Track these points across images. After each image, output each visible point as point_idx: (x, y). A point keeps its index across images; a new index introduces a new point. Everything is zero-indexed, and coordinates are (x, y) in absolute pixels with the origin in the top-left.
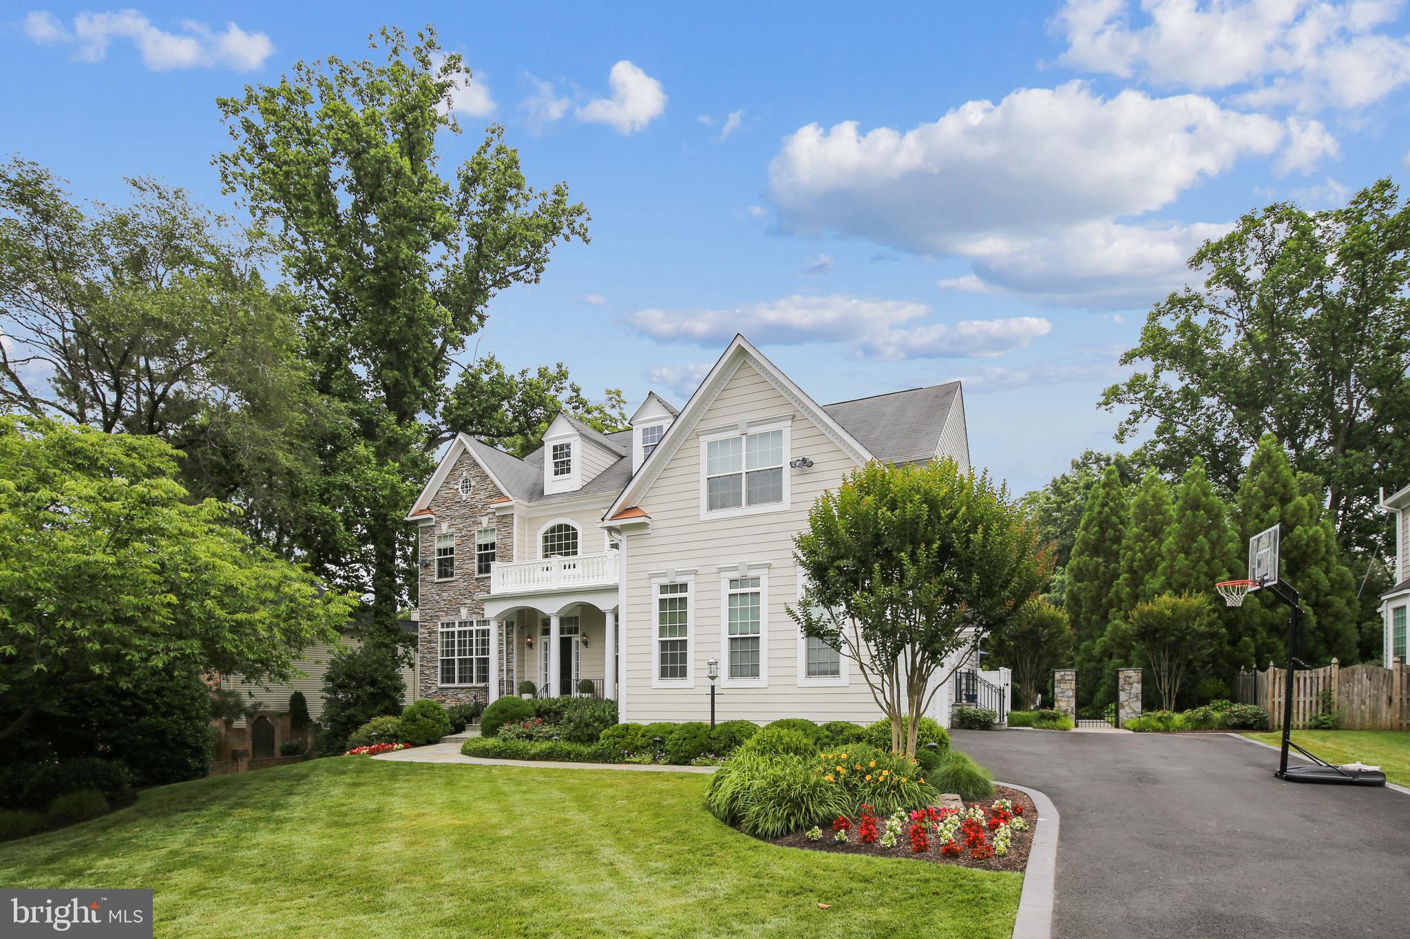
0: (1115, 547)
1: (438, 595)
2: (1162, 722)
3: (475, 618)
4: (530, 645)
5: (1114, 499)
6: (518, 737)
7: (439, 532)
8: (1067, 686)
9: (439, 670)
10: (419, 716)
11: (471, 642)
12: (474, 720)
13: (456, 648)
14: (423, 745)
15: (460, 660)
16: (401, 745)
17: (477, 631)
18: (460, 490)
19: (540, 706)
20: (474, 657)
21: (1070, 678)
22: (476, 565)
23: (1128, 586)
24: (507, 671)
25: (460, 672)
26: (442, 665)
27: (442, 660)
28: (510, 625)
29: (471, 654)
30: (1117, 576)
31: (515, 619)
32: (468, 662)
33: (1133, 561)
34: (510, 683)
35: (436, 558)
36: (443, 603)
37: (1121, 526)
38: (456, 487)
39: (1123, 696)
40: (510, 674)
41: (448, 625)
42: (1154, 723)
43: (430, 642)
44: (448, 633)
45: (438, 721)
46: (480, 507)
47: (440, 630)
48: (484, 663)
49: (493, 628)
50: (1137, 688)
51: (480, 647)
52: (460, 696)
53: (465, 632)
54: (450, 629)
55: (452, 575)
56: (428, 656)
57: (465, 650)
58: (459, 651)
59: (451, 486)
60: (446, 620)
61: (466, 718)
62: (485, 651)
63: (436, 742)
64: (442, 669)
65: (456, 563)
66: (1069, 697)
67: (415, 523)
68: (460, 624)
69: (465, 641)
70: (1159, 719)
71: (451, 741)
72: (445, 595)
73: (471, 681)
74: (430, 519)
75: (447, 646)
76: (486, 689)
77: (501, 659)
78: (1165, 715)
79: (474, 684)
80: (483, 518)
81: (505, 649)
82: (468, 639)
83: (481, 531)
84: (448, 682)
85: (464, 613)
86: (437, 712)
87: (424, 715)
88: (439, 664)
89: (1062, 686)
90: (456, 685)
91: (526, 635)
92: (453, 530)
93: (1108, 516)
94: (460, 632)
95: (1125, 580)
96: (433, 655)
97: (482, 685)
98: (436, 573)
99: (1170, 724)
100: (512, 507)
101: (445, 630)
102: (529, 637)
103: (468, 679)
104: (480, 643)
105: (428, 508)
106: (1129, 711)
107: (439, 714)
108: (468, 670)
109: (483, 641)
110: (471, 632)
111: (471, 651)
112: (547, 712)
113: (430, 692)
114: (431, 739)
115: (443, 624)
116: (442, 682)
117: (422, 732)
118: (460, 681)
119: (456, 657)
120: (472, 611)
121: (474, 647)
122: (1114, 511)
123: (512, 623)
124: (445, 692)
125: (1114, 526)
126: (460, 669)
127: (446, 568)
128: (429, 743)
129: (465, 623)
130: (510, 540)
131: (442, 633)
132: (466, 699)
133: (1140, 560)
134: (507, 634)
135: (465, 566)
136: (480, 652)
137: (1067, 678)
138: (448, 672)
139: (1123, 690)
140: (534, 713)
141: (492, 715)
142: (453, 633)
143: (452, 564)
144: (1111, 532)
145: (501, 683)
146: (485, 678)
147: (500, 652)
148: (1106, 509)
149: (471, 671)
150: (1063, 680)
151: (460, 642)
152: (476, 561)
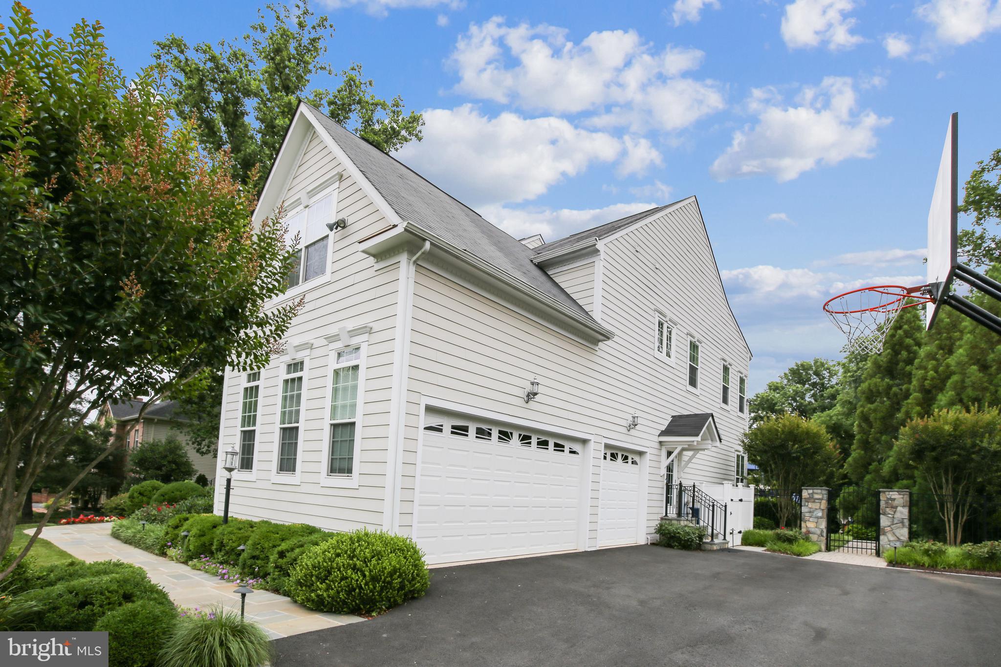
0: (908, 368)
2: (929, 555)
5: (909, 322)
8: (816, 506)
21: (820, 497)
23: (918, 405)
30: (907, 395)
33: (924, 378)
37: (915, 348)
39: (884, 521)
42: (920, 558)
50: (903, 512)
66: (818, 518)
70: (926, 552)
78: (934, 548)
89: (810, 505)
93: (901, 338)
95: (915, 399)
99: (939, 560)
106: (891, 538)
122: (907, 334)
125: (908, 348)
133: (933, 379)
137: (816, 496)
139: (884, 514)
144: (904, 354)
148: (900, 332)
150: (811, 499)
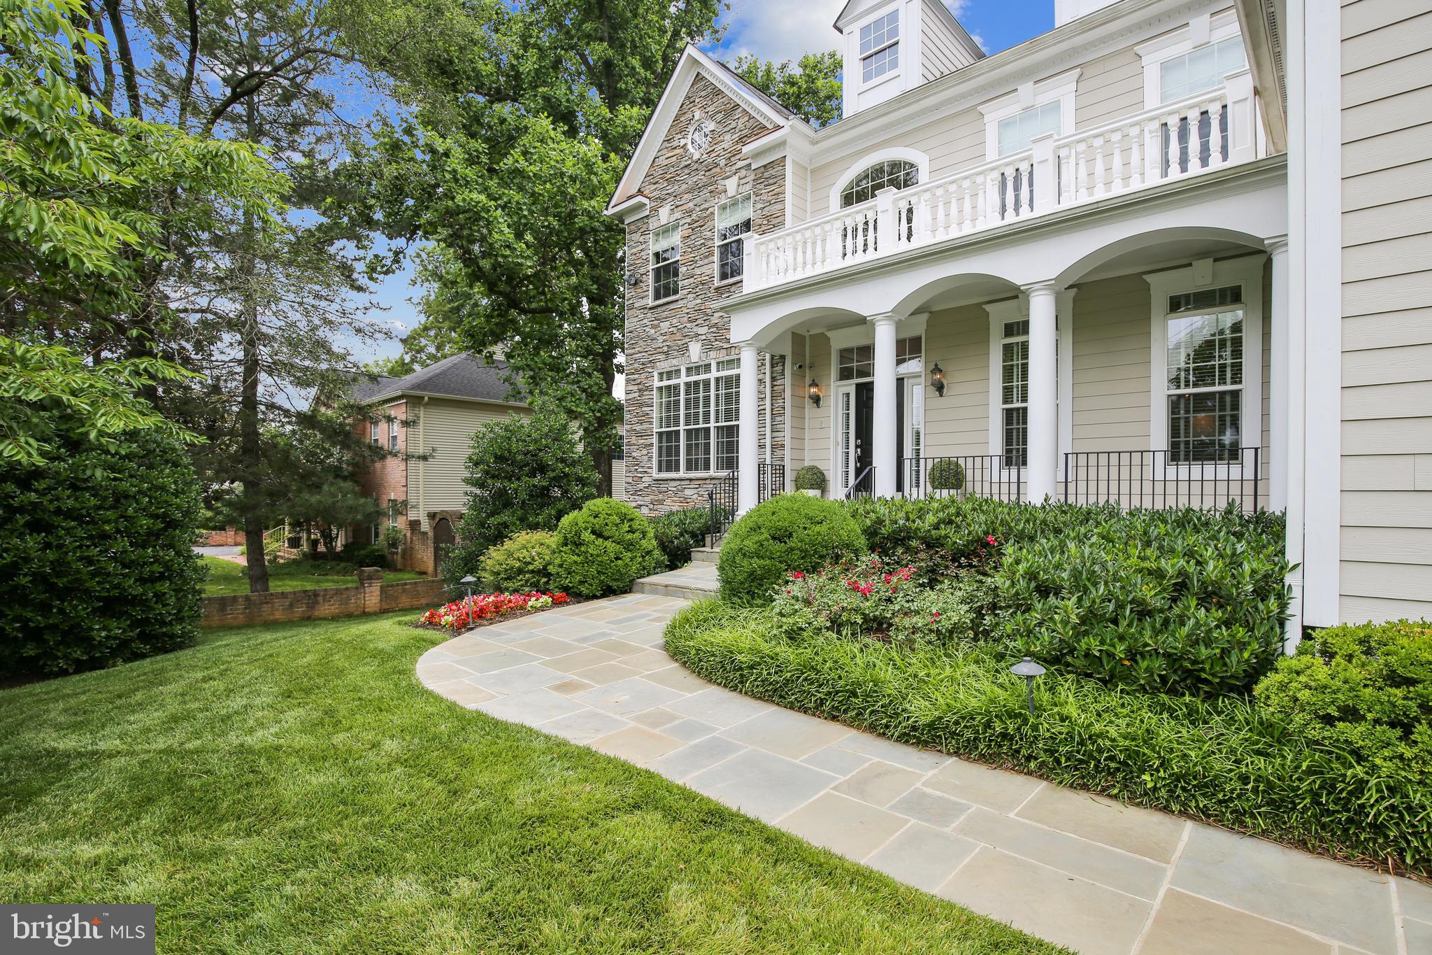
1: (653, 327)
3: (713, 358)
4: (816, 400)
6: (836, 624)
7: (656, 225)
9: (655, 450)
10: (587, 536)
11: (707, 399)
12: (708, 539)
13: (682, 412)
14: (595, 597)
15: (689, 432)
16: (545, 599)
17: (717, 380)
18: (689, 146)
19: (880, 522)
20: (712, 424)
22: (716, 266)
24: (773, 447)
25: (689, 452)
26: (660, 441)
27: (660, 434)
28: (778, 361)
29: (707, 420)
31: (787, 350)
32: (702, 435)
34: (780, 471)
35: (651, 267)
36: (661, 339)
38: (683, 142)
40: (778, 453)
41: (669, 375)
43: (641, 405)
44: (669, 387)
45: (629, 546)
46: (723, 163)
47: (657, 384)
48: (730, 434)
49: (748, 371)
51: (722, 408)
52: (688, 492)
53: (696, 383)
54: (672, 382)
55: (676, 292)
56: (638, 428)
57: (697, 414)
58: (687, 416)
59: (675, 144)
60: (665, 366)
61: (693, 535)
62: (732, 412)
63: (627, 589)
64: (660, 448)
65: (682, 270)
67: (620, 217)
68: (689, 370)
69: (697, 399)
71: (655, 589)
72: (665, 326)
73: (707, 467)
74: (641, 206)
75: (668, 410)
76: (733, 482)
77: (761, 425)
79: (712, 472)
80: (727, 182)
81: (768, 407)
82: (701, 395)
83: (724, 208)
84: (669, 469)
85: (695, 350)
86: (626, 527)
87: (598, 534)
88: (655, 440)
90: (682, 473)
91: (808, 381)
92: (678, 215)
94: (688, 385)
96: (645, 426)
97: (724, 473)
98: (651, 293)
100: (782, 144)
101: (665, 383)
102: (814, 384)
103: (701, 463)
104: (722, 400)
105: (640, 192)
107: (632, 531)
108: (701, 448)
109: (728, 397)
110: (707, 384)
111: (707, 414)
112: (901, 538)
113: (641, 486)
114: (614, 585)
115: (661, 374)
116: (660, 470)
117: (593, 570)
118: (689, 468)
119: (682, 427)
120: (708, 347)
121: (712, 409)
123: (783, 357)
124: (663, 487)
126: (689, 447)
127: (667, 277)
128: (608, 592)
129: (697, 368)
130: (778, 206)
131: (660, 389)
132: (696, 498)
134: (773, 379)
135: (698, 271)
136: (722, 416)
138: (669, 454)
140: (862, 542)
141: (750, 544)
142: (676, 387)
143: (676, 274)
145: (761, 467)
146: (730, 462)
147: (761, 412)
149: (707, 451)
151: (687, 401)
152: (716, 258)
